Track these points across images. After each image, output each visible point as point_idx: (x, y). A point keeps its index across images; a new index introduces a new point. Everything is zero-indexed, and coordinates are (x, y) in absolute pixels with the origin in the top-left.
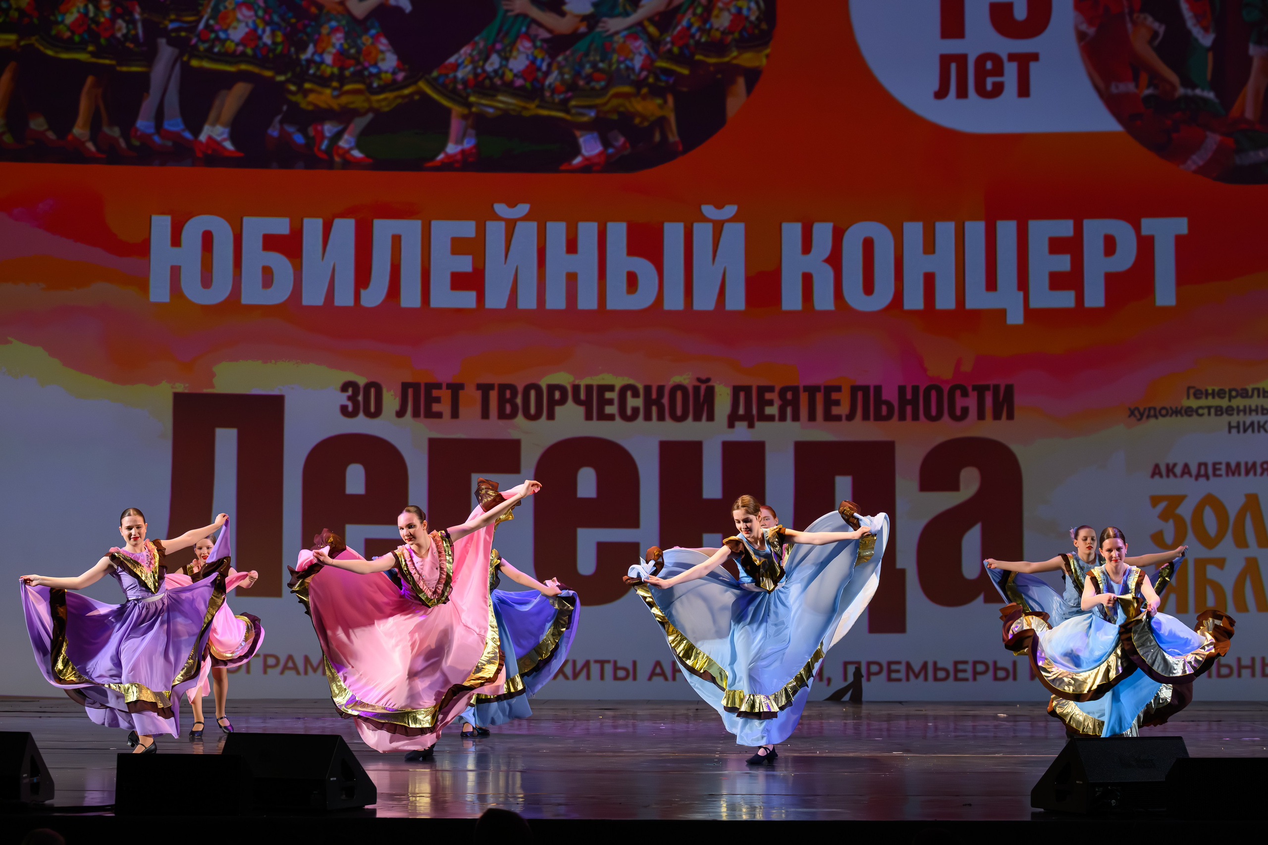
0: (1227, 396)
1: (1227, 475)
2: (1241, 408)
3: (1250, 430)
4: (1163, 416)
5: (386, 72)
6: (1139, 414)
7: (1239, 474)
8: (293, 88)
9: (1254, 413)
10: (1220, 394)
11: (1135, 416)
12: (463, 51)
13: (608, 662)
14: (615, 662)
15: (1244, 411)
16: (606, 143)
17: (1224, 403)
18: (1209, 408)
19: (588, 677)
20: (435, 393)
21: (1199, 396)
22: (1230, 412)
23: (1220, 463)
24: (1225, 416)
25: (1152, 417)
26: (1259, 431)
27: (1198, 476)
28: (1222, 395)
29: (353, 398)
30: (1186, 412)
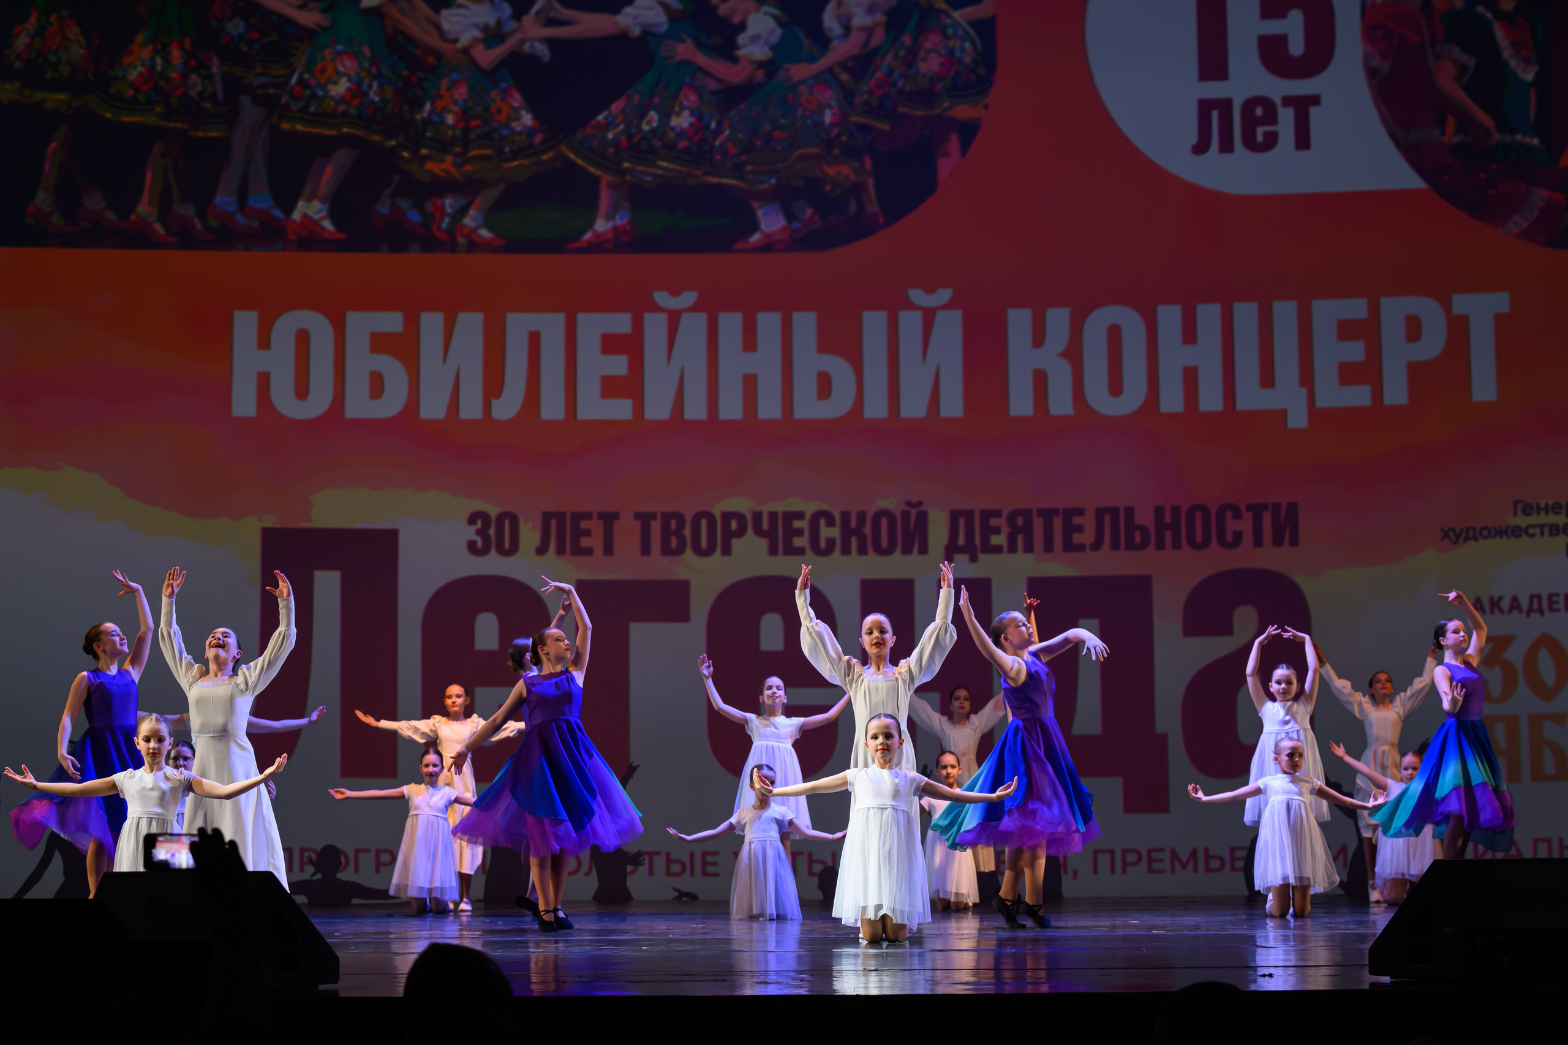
0: (1564, 510)
1: (1566, 609)
4: (1485, 538)
5: (520, 133)
6: (1454, 536)
8: (406, 154)
10: (1555, 508)
11: (1450, 538)
12: (614, 106)
14: (810, 853)
16: (790, 216)
17: (1560, 520)
18: (1542, 526)
20: (584, 524)
21: (1528, 512)
23: (1557, 595)
24: (1562, 536)
25: (1471, 538)
27: (1530, 611)
28: (1557, 510)
29: (483, 532)
30: (1513, 532)
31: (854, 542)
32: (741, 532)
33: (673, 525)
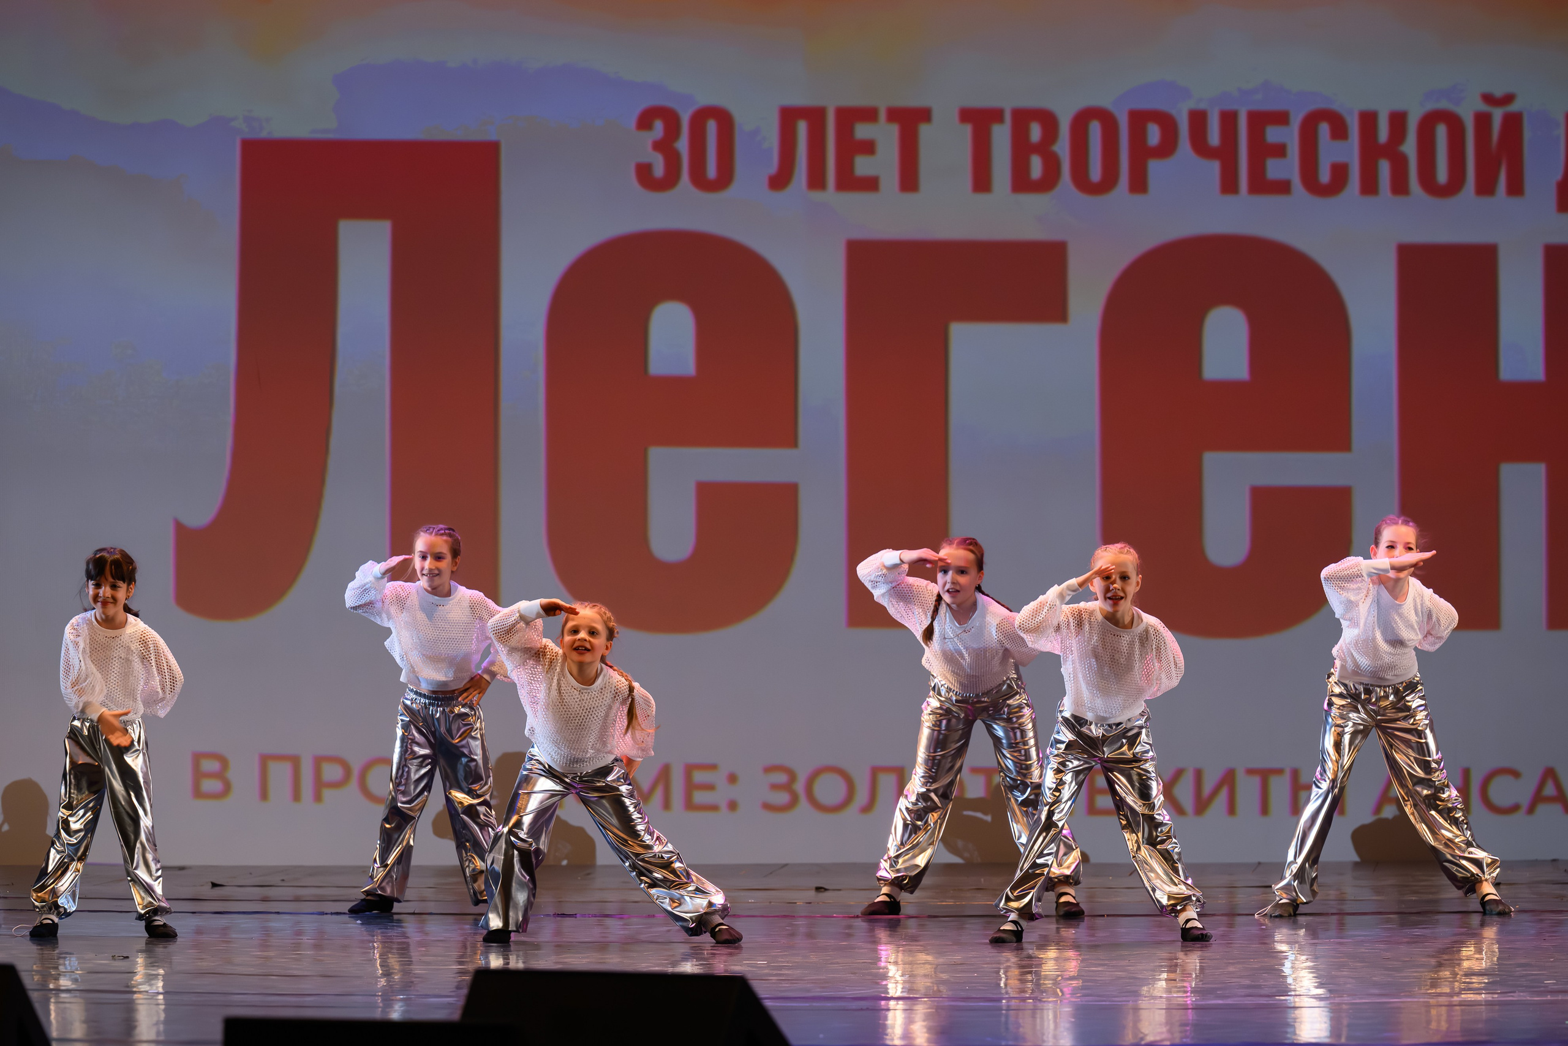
13: (1279, 771)
14: (1295, 774)
19: (1231, 809)
20: (862, 131)
29: (665, 146)
31: (1384, 168)
32: (1167, 148)
33: (1035, 132)
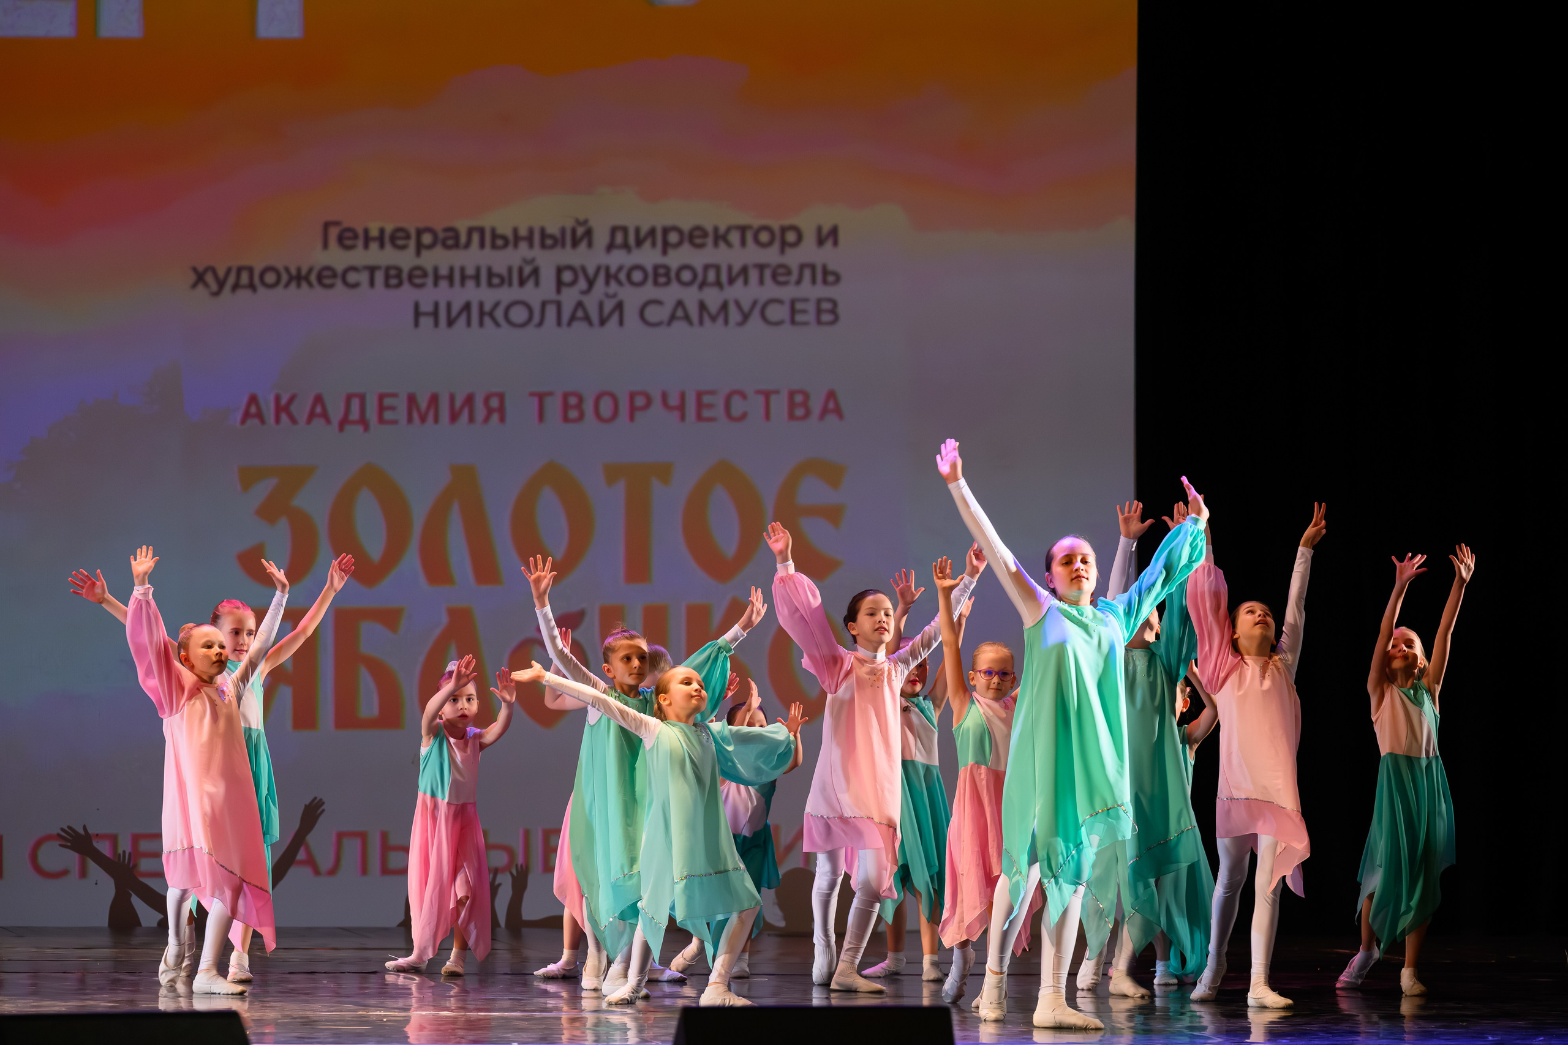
0: (412, 243)
1: (410, 420)
2: (444, 272)
3: (463, 319)
4: (272, 286)
6: (215, 280)
7: (436, 420)
9: (470, 284)
10: (397, 238)
11: (206, 285)
15: (450, 278)
17: (405, 259)
18: (372, 270)
21: (348, 243)
22: (418, 281)
23: (394, 395)
24: (406, 286)
25: (244, 287)
26: (481, 324)
27: (344, 422)
28: (400, 242)
30: (320, 278)
